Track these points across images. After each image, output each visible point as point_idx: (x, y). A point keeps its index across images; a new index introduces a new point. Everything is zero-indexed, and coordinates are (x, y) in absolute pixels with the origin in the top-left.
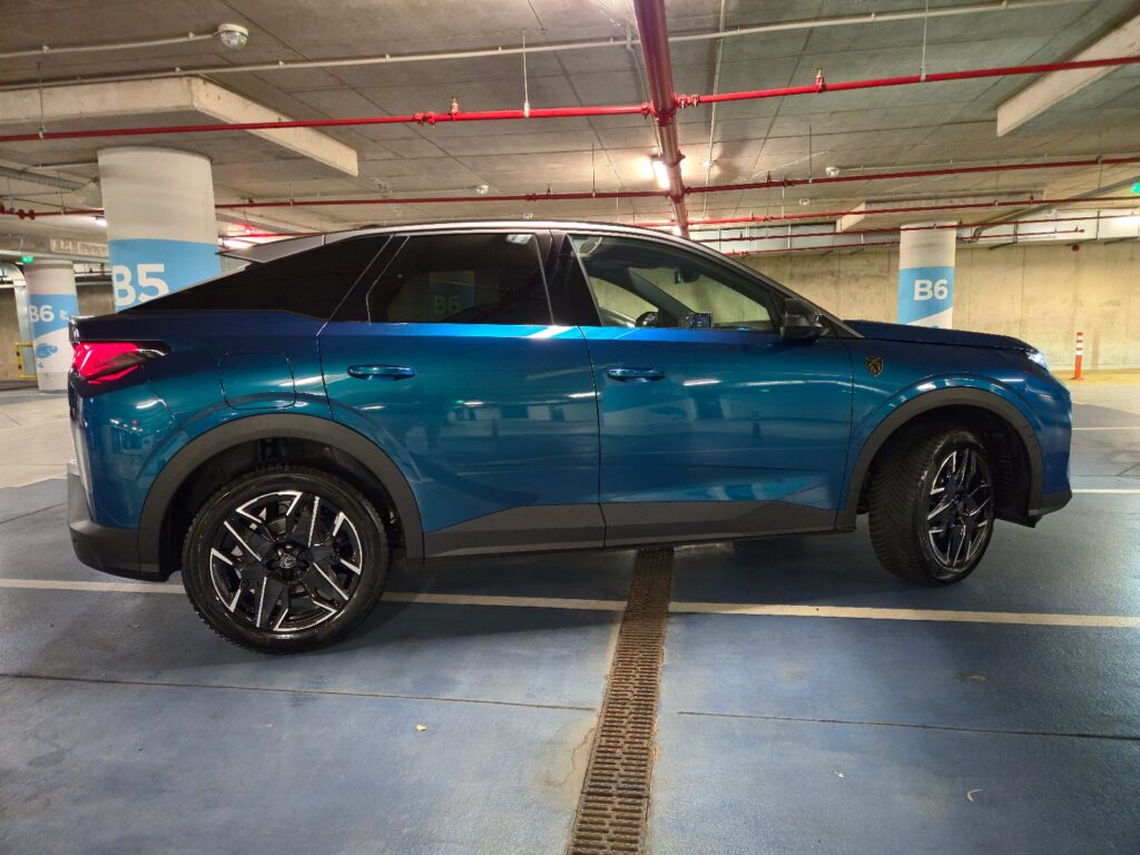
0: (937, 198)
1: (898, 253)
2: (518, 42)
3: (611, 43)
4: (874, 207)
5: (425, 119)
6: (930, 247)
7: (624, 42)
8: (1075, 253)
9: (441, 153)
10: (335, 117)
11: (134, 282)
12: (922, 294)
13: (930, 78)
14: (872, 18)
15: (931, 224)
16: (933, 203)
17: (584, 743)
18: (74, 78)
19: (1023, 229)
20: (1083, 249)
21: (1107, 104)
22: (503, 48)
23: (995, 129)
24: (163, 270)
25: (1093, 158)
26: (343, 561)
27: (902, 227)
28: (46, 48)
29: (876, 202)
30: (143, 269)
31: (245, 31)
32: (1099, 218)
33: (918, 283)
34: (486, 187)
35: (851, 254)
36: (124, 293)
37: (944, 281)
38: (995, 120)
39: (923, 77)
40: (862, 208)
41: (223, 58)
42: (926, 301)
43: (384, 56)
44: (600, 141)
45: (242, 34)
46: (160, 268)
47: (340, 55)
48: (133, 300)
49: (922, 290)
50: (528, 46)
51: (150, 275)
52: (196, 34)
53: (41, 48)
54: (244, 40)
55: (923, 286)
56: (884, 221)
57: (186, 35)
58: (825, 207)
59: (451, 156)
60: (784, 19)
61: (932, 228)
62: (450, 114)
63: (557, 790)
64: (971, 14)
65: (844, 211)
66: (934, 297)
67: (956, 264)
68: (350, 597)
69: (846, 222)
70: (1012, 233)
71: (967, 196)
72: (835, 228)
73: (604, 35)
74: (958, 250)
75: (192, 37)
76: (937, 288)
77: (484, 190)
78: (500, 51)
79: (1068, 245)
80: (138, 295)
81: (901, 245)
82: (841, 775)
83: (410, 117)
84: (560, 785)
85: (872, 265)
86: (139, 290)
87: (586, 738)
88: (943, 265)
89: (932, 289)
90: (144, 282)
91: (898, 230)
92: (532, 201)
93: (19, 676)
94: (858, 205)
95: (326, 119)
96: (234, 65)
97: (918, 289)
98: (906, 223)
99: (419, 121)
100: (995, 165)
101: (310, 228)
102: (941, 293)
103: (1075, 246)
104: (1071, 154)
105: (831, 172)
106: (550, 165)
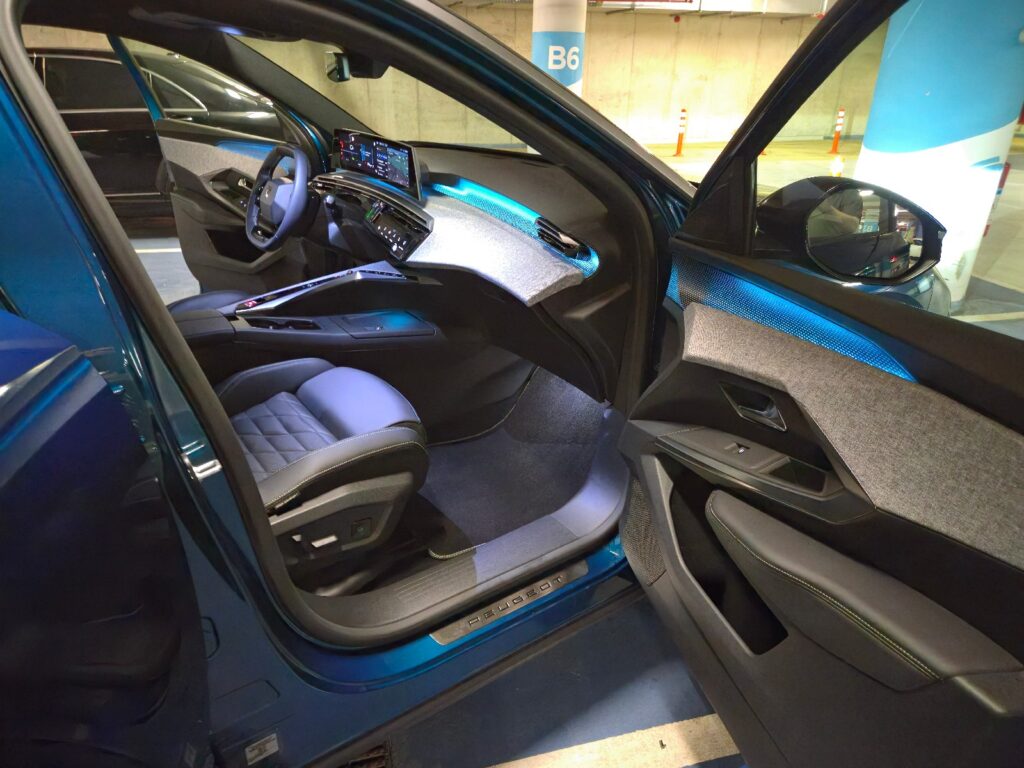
1: (531, 11)
8: (676, 24)
12: (557, 62)
20: (683, 20)
33: (552, 49)
35: (479, 7)
42: (559, 71)
49: (557, 58)
55: (557, 53)
66: (567, 66)
67: (586, 30)
76: (570, 58)
79: (671, 15)
85: (499, 22)
88: (574, 31)
89: (565, 57)
97: (552, 57)
102: (573, 62)
103: (677, 17)
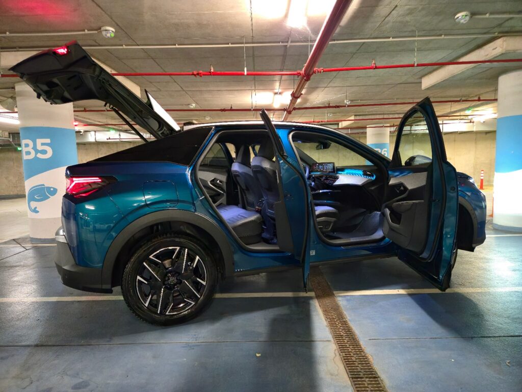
0: (384, 114)
1: (366, 137)
2: (241, 41)
3: (281, 44)
4: (358, 118)
5: (198, 74)
6: (380, 135)
7: (286, 44)
9: (180, 89)
10: (138, 71)
11: (35, 148)
13: (418, 65)
14: (391, 39)
15: (382, 125)
16: (381, 117)
17: (336, 355)
18: (15, 48)
19: (414, 128)
21: (469, 78)
22: (232, 44)
23: (421, 86)
24: (49, 142)
25: (459, 99)
26: (198, 279)
27: (368, 126)
28: (8, 33)
29: (358, 115)
30: (39, 141)
31: (114, 30)
32: (443, 124)
34: (194, 105)
36: (28, 153)
37: (386, 150)
38: (421, 83)
39: (416, 65)
40: (352, 118)
41: (96, 42)
43: (175, 45)
44: (255, 85)
45: (113, 31)
46: (48, 141)
47: (154, 43)
48: (34, 156)
50: (246, 43)
51: (43, 144)
52: (88, 30)
53: (5, 33)
54: (113, 35)
56: (360, 124)
57: (84, 30)
58: (337, 118)
59: (184, 91)
60: (355, 38)
61: (382, 127)
62: (210, 72)
63: (337, 377)
64: (427, 40)
65: (343, 119)
67: (390, 142)
68: (201, 296)
69: (343, 124)
70: (409, 129)
71: (395, 114)
72: (338, 126)
73: (278, 40)
74: (390, 136)
75: (86, 32)
77: (193, 106)
78: (230, 45)
80: (36, 154)
81: (367, 133)
82: (453, 360)
83: (191, 73)
84: (337, 375)
86: (37, 151)
87: (335, 354)
90: (40, 147)
91: (366, 128)
92: (223, 112)
93: (37, 346)
94: (350, 116)
95: (133, 72)
96: (100, 45)
98: (369, 125)
99: (195, 75)
100: (412, 101)
101: (99, 122)
104: (442, 97)
105: (347, 102)
106: (228, 96)
